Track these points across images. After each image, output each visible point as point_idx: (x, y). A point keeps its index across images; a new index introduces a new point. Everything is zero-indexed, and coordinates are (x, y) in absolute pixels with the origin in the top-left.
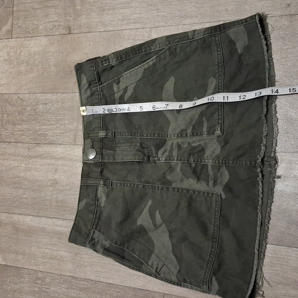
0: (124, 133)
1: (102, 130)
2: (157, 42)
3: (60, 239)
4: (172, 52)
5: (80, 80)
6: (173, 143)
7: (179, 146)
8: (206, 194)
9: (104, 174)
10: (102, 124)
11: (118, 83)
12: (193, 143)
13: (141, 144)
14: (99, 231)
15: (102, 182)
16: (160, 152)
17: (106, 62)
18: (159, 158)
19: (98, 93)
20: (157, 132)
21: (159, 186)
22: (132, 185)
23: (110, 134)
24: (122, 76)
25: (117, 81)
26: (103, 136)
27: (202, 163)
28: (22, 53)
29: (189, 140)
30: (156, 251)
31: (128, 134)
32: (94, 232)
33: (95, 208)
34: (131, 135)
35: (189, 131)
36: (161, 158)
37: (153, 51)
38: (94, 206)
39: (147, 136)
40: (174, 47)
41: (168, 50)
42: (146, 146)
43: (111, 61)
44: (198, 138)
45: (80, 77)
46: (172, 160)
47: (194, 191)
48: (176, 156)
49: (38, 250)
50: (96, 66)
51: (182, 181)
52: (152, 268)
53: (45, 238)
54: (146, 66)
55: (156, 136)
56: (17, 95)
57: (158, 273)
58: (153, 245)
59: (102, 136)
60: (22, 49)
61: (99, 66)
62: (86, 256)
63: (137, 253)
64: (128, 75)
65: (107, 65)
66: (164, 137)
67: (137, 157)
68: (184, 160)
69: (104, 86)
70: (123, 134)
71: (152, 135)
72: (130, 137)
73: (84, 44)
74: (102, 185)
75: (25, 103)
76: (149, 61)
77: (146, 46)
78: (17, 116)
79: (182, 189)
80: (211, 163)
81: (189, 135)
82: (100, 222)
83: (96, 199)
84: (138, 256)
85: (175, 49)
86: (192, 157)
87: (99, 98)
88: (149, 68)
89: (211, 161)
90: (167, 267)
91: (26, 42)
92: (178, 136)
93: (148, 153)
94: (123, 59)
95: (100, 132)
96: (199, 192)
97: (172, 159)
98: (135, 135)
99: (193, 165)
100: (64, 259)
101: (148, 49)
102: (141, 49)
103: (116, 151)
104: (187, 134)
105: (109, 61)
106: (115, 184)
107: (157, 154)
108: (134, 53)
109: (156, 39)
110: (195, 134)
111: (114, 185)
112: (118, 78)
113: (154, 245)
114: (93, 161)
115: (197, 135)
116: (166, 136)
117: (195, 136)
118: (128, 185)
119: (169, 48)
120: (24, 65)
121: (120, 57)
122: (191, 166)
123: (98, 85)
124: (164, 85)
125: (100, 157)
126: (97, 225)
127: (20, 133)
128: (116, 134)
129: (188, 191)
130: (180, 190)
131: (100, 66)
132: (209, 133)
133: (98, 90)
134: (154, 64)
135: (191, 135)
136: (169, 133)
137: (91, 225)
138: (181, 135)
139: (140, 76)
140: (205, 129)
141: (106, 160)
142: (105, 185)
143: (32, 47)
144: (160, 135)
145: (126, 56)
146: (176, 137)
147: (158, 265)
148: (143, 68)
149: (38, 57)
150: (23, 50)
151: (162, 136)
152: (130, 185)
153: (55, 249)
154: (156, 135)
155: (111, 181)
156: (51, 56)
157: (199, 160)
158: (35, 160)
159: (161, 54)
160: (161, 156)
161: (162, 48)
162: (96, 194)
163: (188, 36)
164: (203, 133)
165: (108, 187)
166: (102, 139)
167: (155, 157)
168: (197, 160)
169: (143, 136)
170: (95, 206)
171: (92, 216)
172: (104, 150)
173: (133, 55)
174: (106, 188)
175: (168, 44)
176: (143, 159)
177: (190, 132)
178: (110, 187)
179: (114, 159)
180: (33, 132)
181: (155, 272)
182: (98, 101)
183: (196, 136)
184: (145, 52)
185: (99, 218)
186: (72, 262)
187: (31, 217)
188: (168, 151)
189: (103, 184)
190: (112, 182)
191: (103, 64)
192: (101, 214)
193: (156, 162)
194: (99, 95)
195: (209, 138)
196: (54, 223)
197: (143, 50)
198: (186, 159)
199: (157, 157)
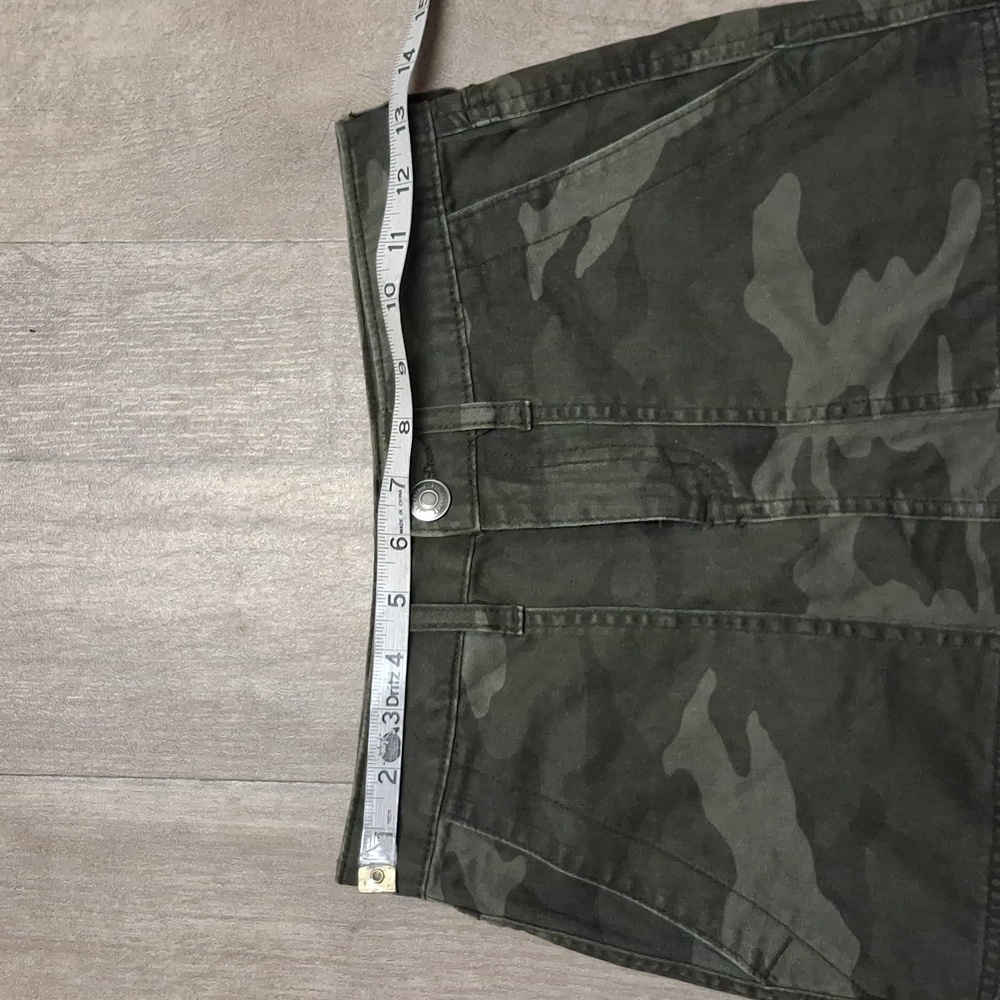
0: (578, 410)
1: (472, 397)
2: (719, 34)
3: (267, 867)
4: (792, 76)
5: (363, 186)
6: (808, 442)
7: (836, 455)
8: (958, 641)
9: (485, 581)
10: (468, 374)
11: (542, 203)
12: (894, 439)
13: (662, 449)
14: (474, 821)
15: (480, 618)
16: (760, 482)
17: (487, 111)
18: (757, 505)
19: (444, 243)
20: (733, 402)
21: (748, 613)
22: (629, 619)
23: (513, 415)
24: (562, 174)
25: (535, 195)
26: (482, 423)
27: (944, 518)
28: (42, 67)
29: (877, 426)
30: (744, 884)
31: (600, 411)
32: (448, 828)
33: (448, 727)
34: (614, 415)
35: (879, 394)
36: (767, 507)
37: (697, 68)
38: (444, 720)
39: (691, 416)
40: (800, 54)
41: (771, 67)
42: (687, 459)
43: (506, 107)
44: (919, 419)
45: (363, 172)
46: (821, 512)
47: (905, 630)
48: (835, 494)
49: (156, 925)
50: (438, 127)
51: (853, 592)
52: (736, 956)
53: (189, 871)
54: (676, 130)
55: (731, 418)
56: (18, 249)
57: (765, 976)
58: (728, 862)
59: (475, 424)
60: (40, 46)
61: (450, 126)
62: (402, 930)
63: (660, 900)
64: (592, 170)
65: (492, 124)
66: (768, 419)
67: (655, 504)
68: (875, 509)
69: (470, 215)
70: (572, 412)
71: (714, 414)
72: (610, 423)
73: (360, 33)
74: (485, 630)
75: (61, 285)
76: (684, 108)
77: (670, 47)
78: (23, 343)
79: (855, 626)
80: (983, 517)
81: (876, 408)
82: (475, 782)
83: (452, 688)
84: (663, 911)
85: (806, 62)
86: (901, 495)
87: (448, 263)
88: (685, 136)
89: (980, 508)
90: (808, 946)
91: (57, 14)
92: (829, 416)
93: (699, 486)
94: (563, 100)
95: (465, 409)
96: (928, 635)
97: (819, 505)
98: (632, 415)
99: (910, 528)
100: (295, 954)
101: (677, 61)
102: (646, 60)
103: (542, 482)
104: (868, 408)
105: (498, 108)
106: (539, 619)
107: (748, 488)
108: (614, 75)
109: (715, 20)
110: (905, 403)
111: (534, 625)
112: (544, 184)
113: (730, 860)
114: (440, 529)
115: (913, 407)
116: (775, 414)
117: (904, 411)
118: (610, 619)
119: (778, 59)
120: (50, 116)
121: (547, 94)
122: (901, 532)
123: (441, 207)
124: (754, 207)
125: (473, 511)
126: (461, 797)
127: (40, 416)
128: (537, 413)
129: (879, 630)
130: (847, 628)
131: (456, 128)
132: (963, 399)
133: (442, 230)
134: (708, 124)
135: (889, 406)
136: (790, 403)
137: (435, 803)
138: (845, 411)
139: (646, 171)
140: (945, 382)
141: (499, 523)
142: (494, 626)
143: (92, 39)
144: (750, 413)
145: (575, 89)
146: (822, 419)
147: (762, 940)
148: (660, 140)
149: (125, 84)
150: (47, 51)
151: (756, 417)
152: (619, 619)
153: (246, 913)
154: (732, 414)
155: (521, 608)
156: (193, 79)
157: (932, 507)
158: (124, 534)
159: (739, 82)
160: (767, 498)
161: (741, 58)
162: (454, 666)
163: (860, 13)
164: (938, 400)
165: (509, 632)
166: (476, 439)
167: (742, 501)
168: (924, 505)
169: (670, 417)
170: (449, 718)
171: (436, 761)
172: (487, 481)
173: (609, 82)
174: (501, 641)
175: (772, 44)
176: (683, 513)
177: (882, 396)
178: (520, 633)
179: (540, 515)
180: (111, 414)
181: (751, 974)
182: (446, 276)
183: (911, 410)
184: (660, 73)
185: (468, 769)
186: (335, 962)
187: (111, 785)
188: (788, 476)
189: (486, 623)
190: (524, 612)
191: (468, 122)
192: (475, 748)
193: (743, 520)
194: (445, 249)
195: (967, 416)
196: (235, 800)
197: (655, 63)
198: (882, 504)
199: (749, 501)
